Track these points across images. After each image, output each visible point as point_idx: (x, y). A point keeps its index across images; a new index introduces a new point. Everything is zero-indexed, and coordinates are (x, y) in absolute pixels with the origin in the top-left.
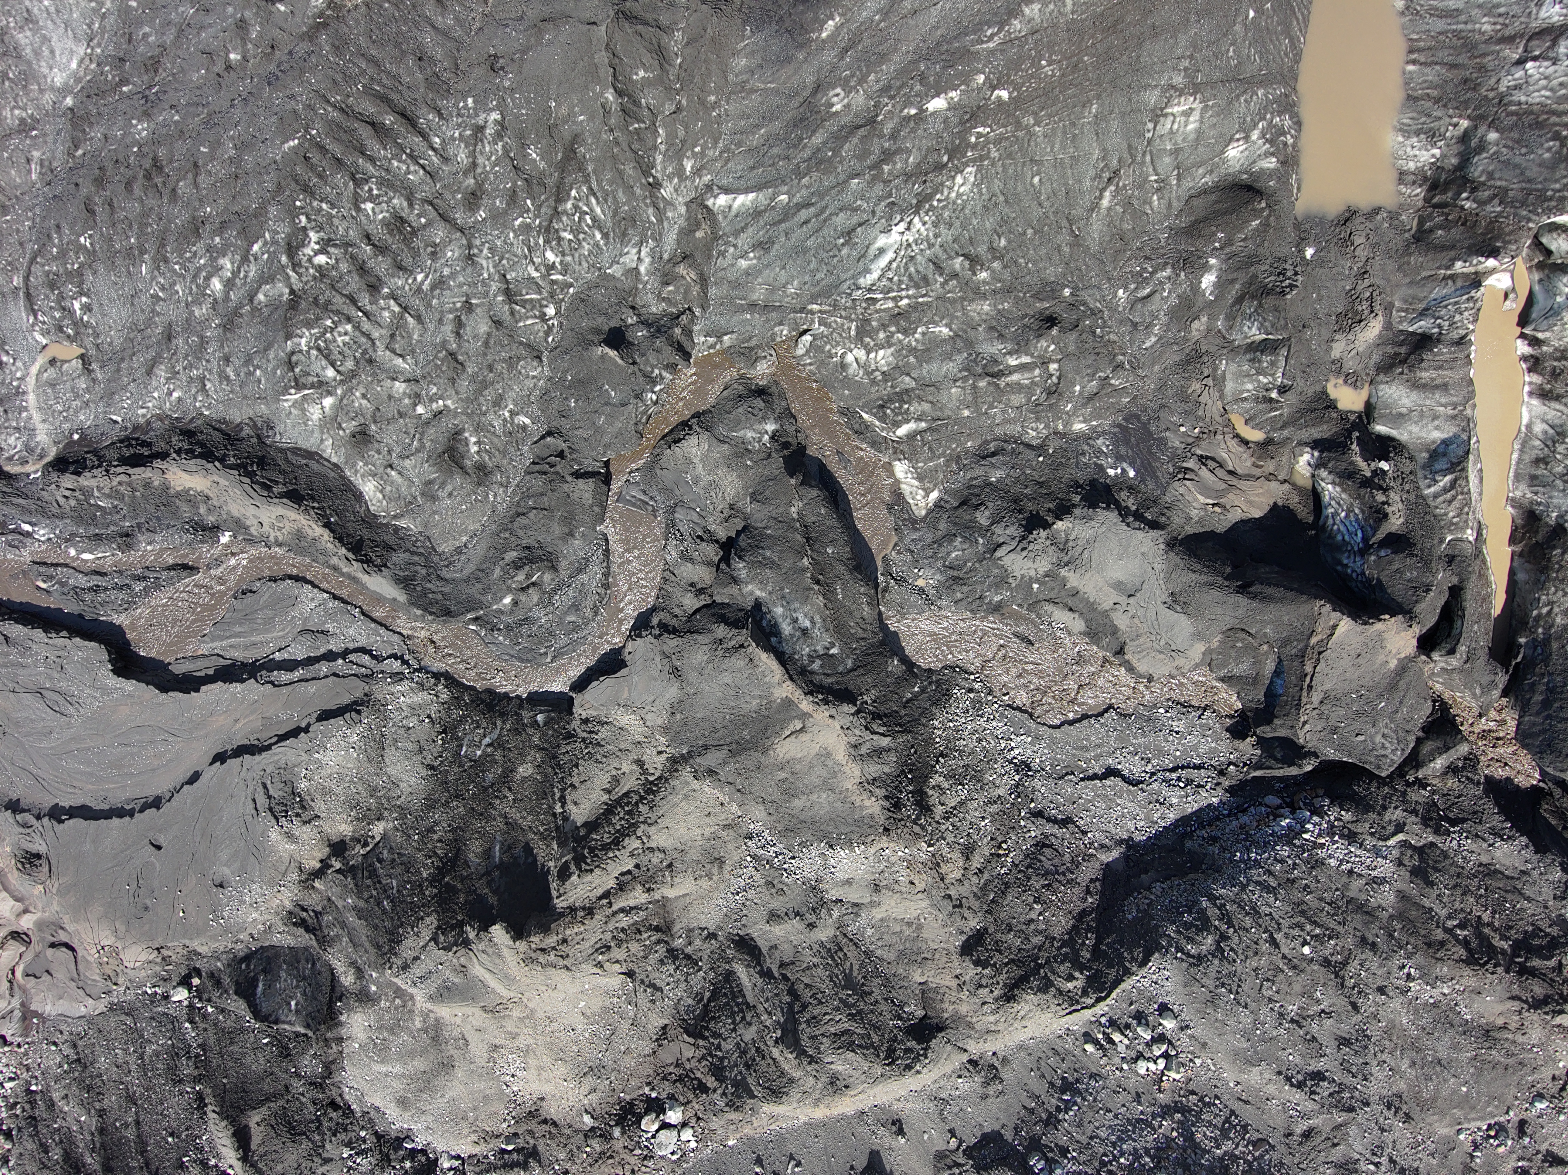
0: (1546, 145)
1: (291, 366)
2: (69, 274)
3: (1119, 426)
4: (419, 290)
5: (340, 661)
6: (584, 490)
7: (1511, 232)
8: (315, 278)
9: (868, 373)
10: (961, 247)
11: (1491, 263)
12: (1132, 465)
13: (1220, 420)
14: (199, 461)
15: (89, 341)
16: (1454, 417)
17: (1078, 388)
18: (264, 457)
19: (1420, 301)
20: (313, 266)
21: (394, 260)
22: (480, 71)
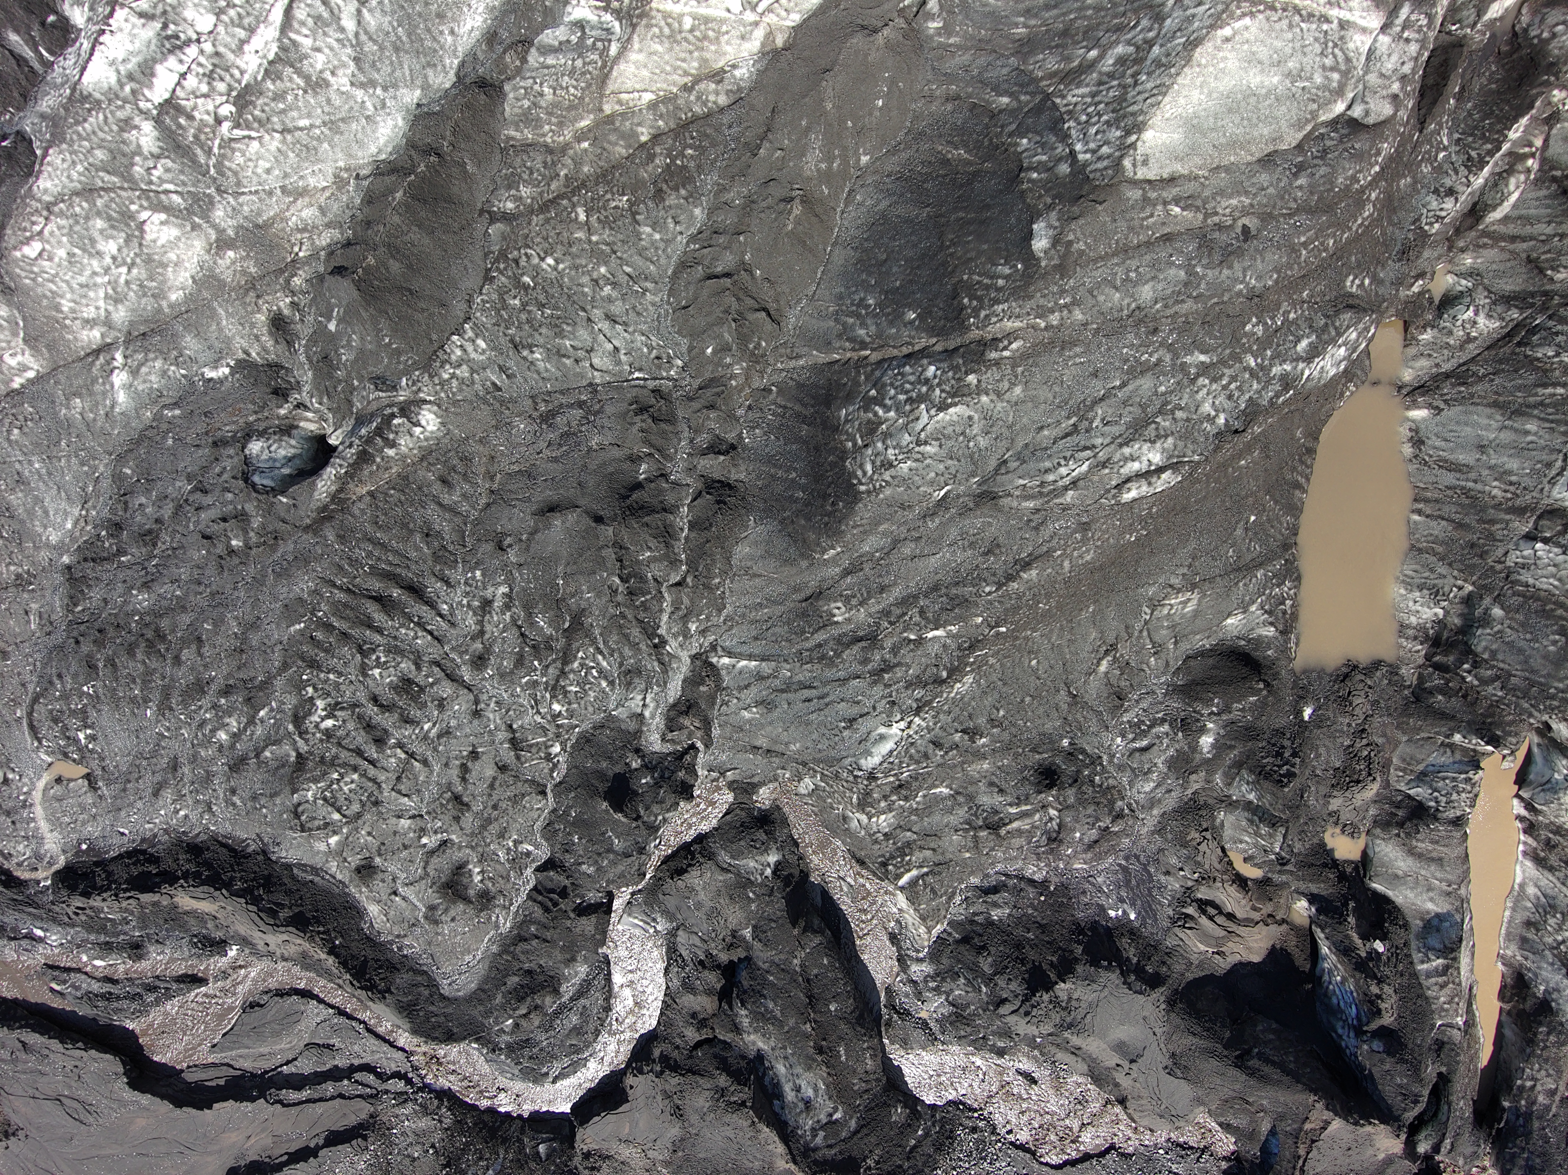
0: (1552, 637)
1: (297, 816)
2: (73, 713)
3: (1119, 865)
4: (426, 737)
5: (346, 1082)
6: (587, 925)
7: (1511, 723)
8: (321, 740)
9: (870, 835)
10: (961, 723)
11: (1490, 748)
12: (1133, 904)
13: (1218, 867)
14: (206, 888)
15: (95, 764)
16: (1449, 894)
17: (1078, 835)
18: (270, 875)
19: (1419, 763)
20: (320, 731)
21: (401, 715)
22: (488, 547)
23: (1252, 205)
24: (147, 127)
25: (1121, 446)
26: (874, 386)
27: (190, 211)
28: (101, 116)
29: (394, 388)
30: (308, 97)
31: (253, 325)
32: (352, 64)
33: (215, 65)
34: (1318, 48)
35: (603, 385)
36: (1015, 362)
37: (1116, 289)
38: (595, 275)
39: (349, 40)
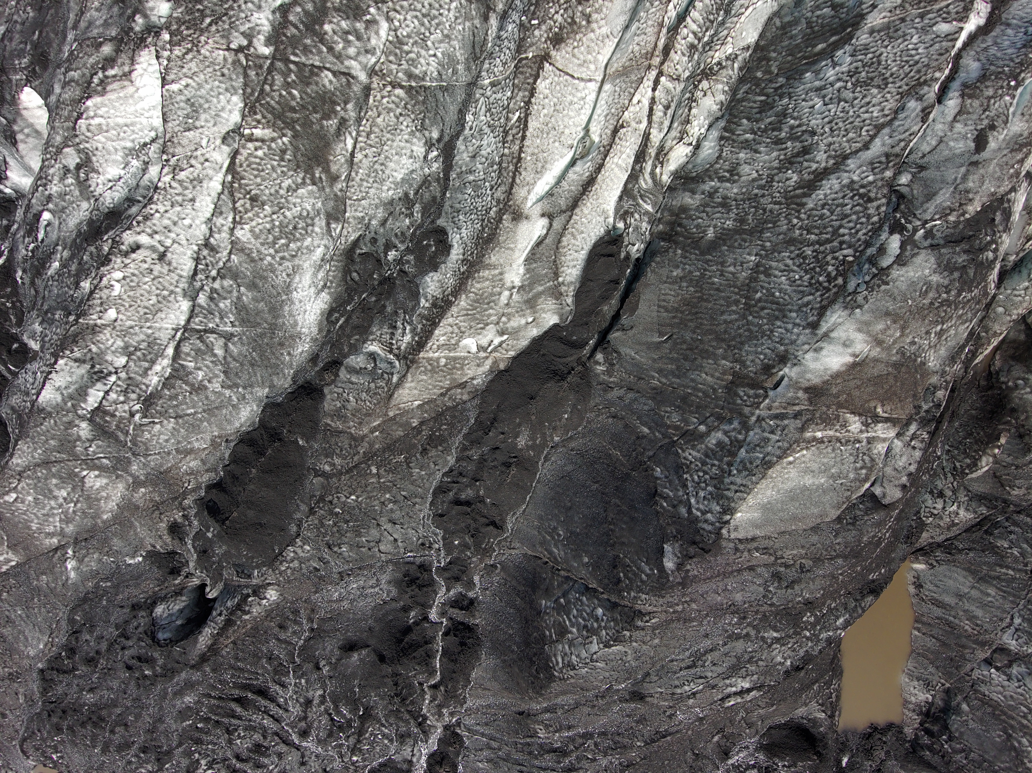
0: (998, 732)
2: (48, 746)
15: (63, 769)
21: (255, 763)
22: (311, 666)
23: (806, 554)
24: (84, 425)
25: (724, 679)
26: (564, 595)
27: (115, 468)
28: (52, 421)
29: (249, 576)
30: (192, 396)
31: (157, 530)
32: (222, 375)
33: (128, 385)
34: (852, 459)
35: (387, 562)
36: (654, 628)
37: (719, 595)
38: (382, 500)
39: (220, 361)
